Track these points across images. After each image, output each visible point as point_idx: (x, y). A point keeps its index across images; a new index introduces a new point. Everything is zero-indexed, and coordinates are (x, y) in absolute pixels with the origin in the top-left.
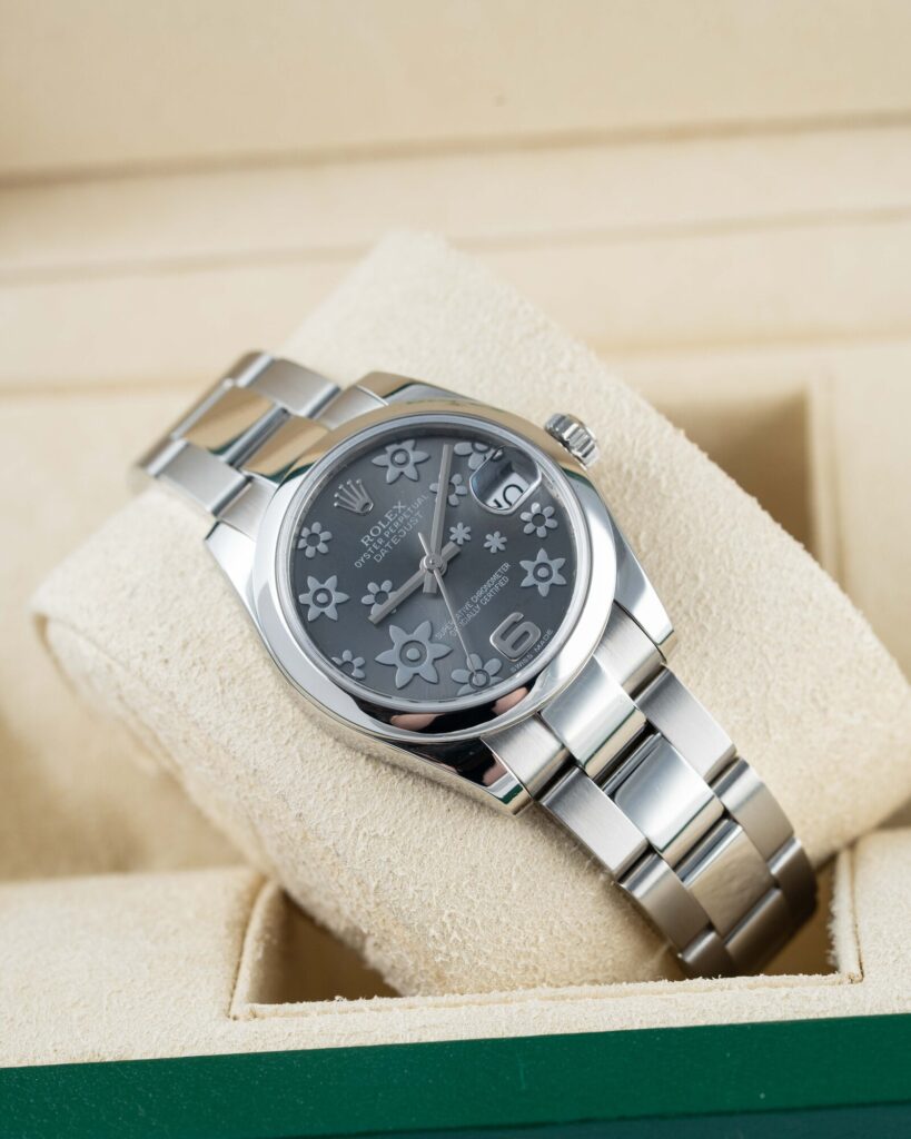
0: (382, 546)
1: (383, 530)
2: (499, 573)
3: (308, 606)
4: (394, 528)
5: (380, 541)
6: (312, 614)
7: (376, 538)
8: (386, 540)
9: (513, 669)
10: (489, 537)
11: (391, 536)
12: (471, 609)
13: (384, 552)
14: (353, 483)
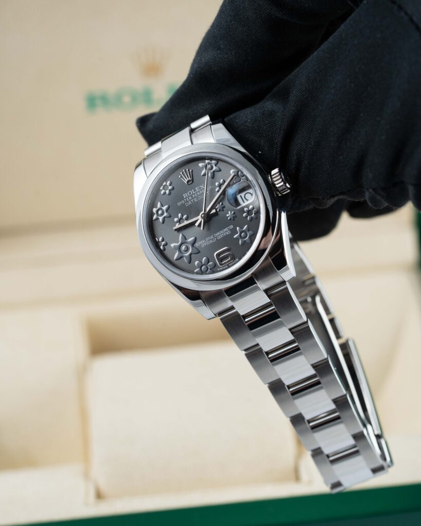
0: (190, 200)
1: (193, 194)
2: (228, 229)
3: (154, 214)
4: (197, 194)
5: (190, 198)
6: (155, 217)
7: (189, 196)
8: (193, 198)
9: (218, 269)
10: (229, 212)
11: (195, 197)
12: (212, 239)
13: (190, 203)
14: (189, 170)
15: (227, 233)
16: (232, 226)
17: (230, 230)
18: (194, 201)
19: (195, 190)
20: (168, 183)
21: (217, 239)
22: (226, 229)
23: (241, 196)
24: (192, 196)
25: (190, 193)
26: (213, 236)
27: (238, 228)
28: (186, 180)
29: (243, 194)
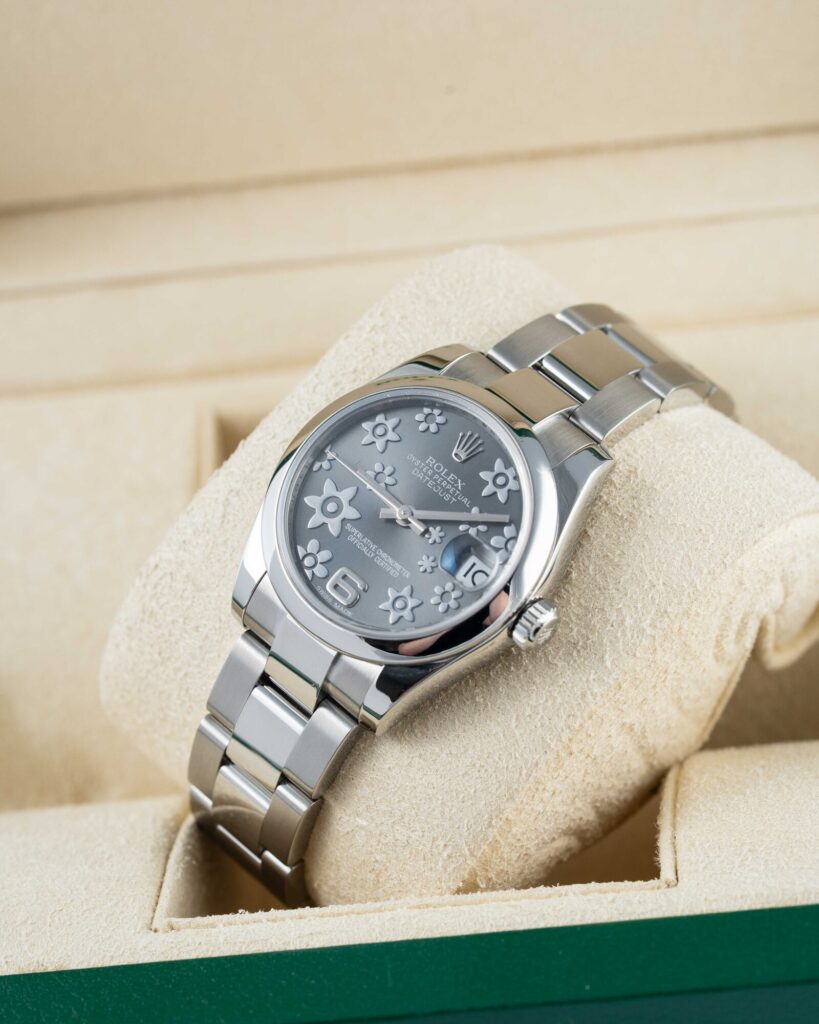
1: (439, 474)
4: (441, 482)
5: (430, 472)
7: (433, 469)
9: (319, 589)
10: (432, 558)
11: (435, 480)
12: (370, 550)
16: (407, 575)
17: (400, 575)
19: (448, 474)
20: (440, 420)
21: (374, 557)
22: (399, 567)
23: (474, 564)
24: (435, 473)
25: (439, 468)
26: (377, 549)
27: (408, 587)
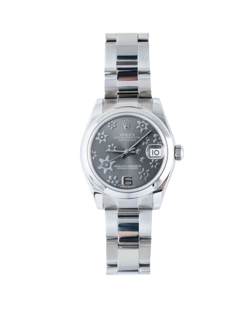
0: (123, 139)
1: (126, 136)
2: (137, 166)
3: (98, 136)
4: (128, 138)
5: (123, 138)
6: (97, 138)
7: (123, 136)
8: (125, 138)
9: (121, 187)
10: (143, 157)
11: (126, 138)
12: (125, 167)
13: (122, 140)
14: (130, 121)
15: (136, 169)
16: (140, 166)
17: (138, 167)
18: (125, 140)
19: (128, 135)
20: (115, 122)
21: (128, 168)
22: (136, 166)
24: (125, 137)
25: (124, 135)
26: (127, 166)
27: (143, 169)
28: (126, 127)
29: (154, 150)
